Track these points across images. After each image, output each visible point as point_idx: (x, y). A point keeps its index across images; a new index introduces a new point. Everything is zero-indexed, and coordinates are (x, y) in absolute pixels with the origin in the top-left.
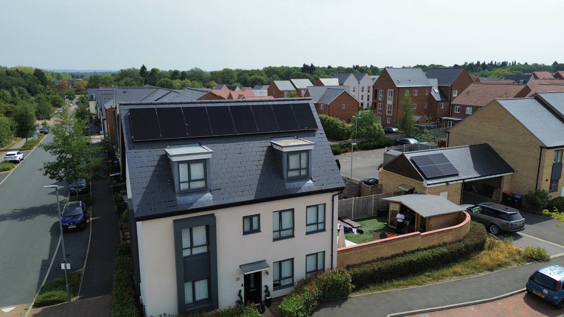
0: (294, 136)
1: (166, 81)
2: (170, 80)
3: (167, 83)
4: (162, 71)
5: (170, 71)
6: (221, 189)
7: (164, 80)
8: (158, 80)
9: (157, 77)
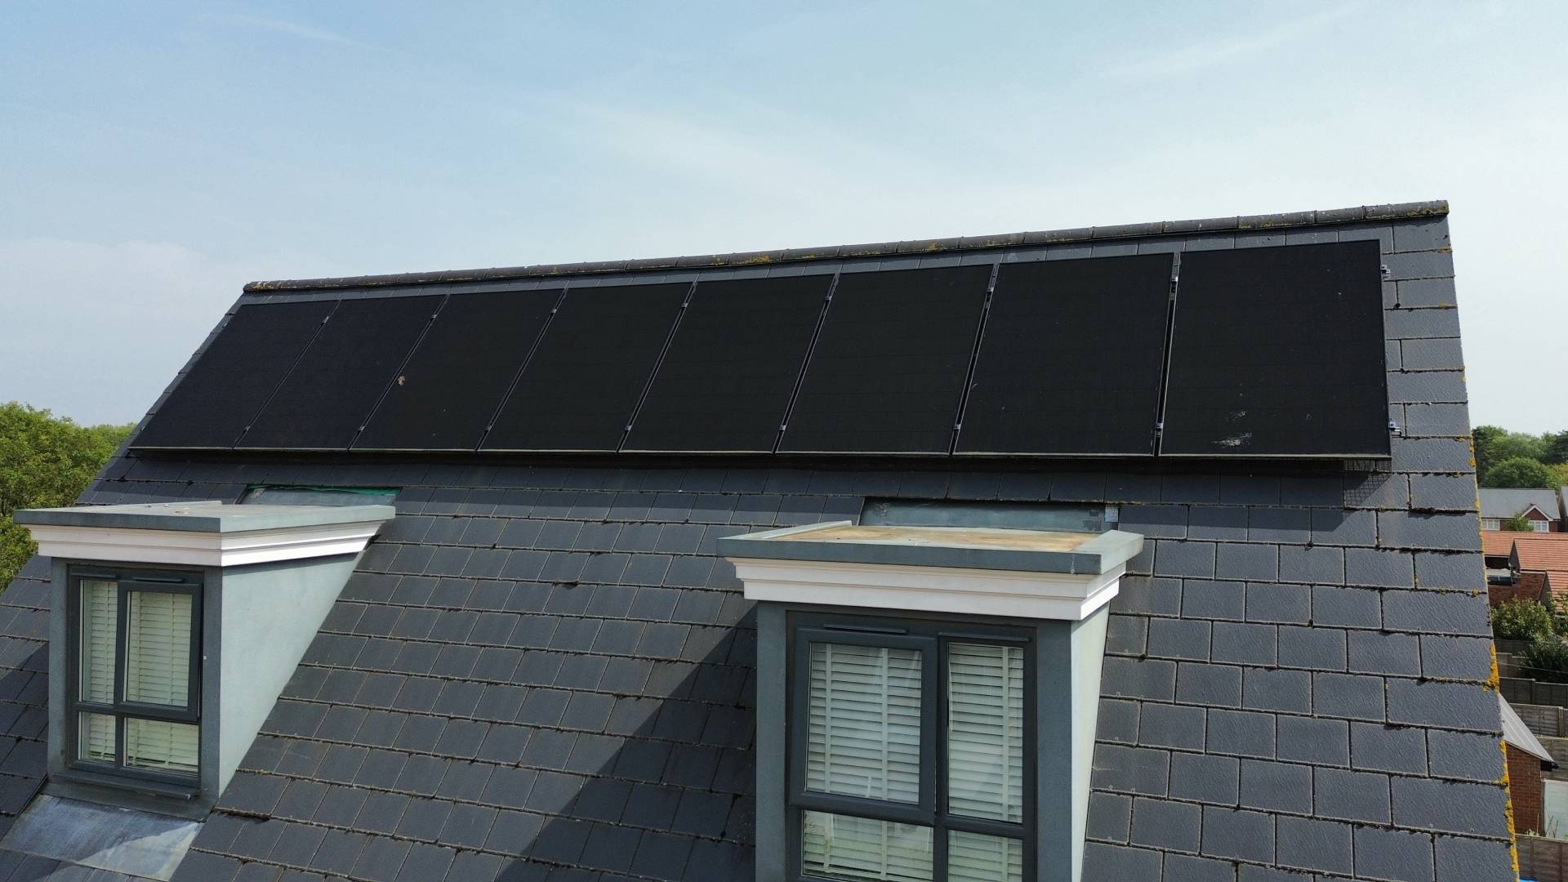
0: (1101, 507)
1: (1519, 467)
2: (1535, 464)
3: (1522, 475)
4: (1513, 435)
5: (1547, 437)
6: (265, 819)
7: (1512, 466)
8: (1493, 465)
9: (1489, 454)
